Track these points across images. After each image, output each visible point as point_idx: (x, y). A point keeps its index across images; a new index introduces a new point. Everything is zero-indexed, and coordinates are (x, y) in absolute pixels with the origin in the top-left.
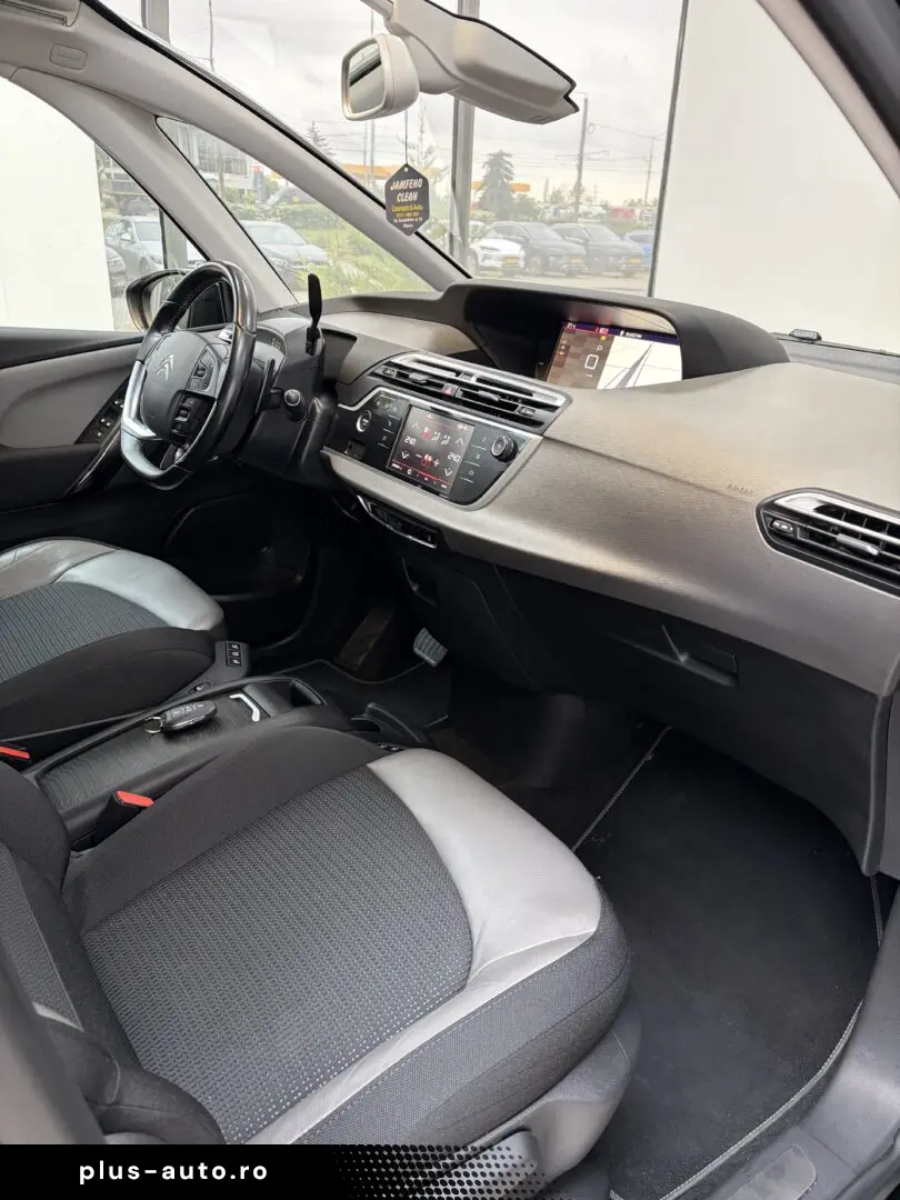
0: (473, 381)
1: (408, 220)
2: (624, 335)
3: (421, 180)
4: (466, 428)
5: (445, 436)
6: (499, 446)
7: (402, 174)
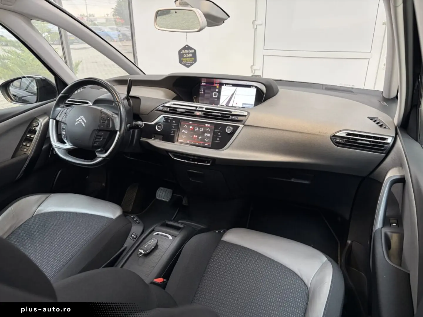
0: (204, 110)
1: (188, 63)
2: (225, 86)
3: (193, 50)
4: (209, 125)
5: (201, 129)
6: (229, 130)
7: (185, 48)
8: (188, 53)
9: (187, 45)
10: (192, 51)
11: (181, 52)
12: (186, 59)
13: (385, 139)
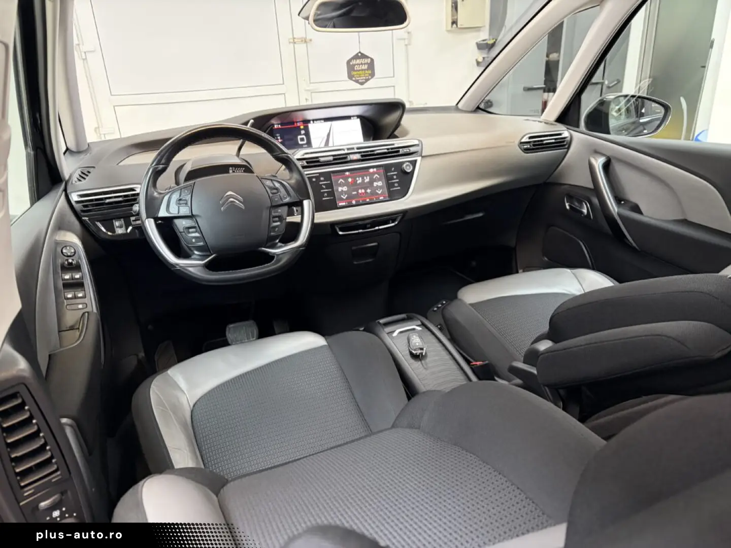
1: (362, 78)
2: (313, 123)
3: (369, 59)
4: (375, 170)
5: (365, 178)
6: (408, 167)
7: (356, 57)
8: (362, 64)
9: (360, 52)
10: (369, 61)
11: (351, 63)
12: (359, 73)
13: (560, 134)
